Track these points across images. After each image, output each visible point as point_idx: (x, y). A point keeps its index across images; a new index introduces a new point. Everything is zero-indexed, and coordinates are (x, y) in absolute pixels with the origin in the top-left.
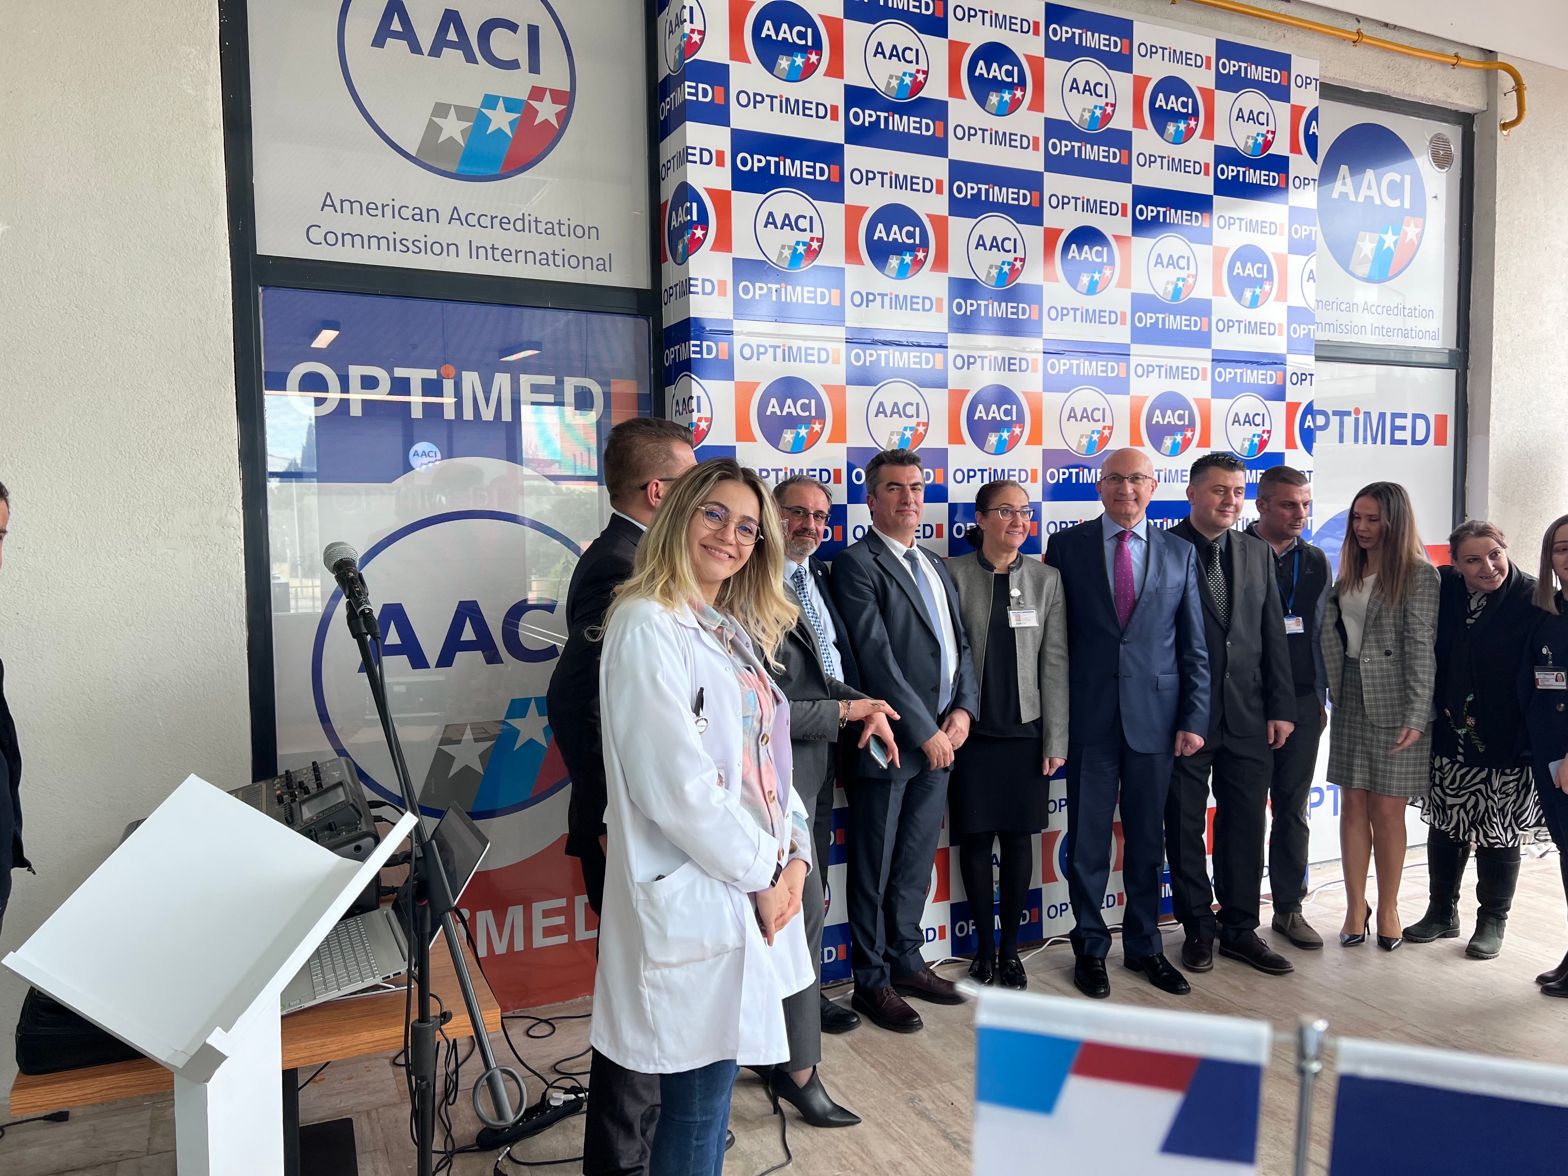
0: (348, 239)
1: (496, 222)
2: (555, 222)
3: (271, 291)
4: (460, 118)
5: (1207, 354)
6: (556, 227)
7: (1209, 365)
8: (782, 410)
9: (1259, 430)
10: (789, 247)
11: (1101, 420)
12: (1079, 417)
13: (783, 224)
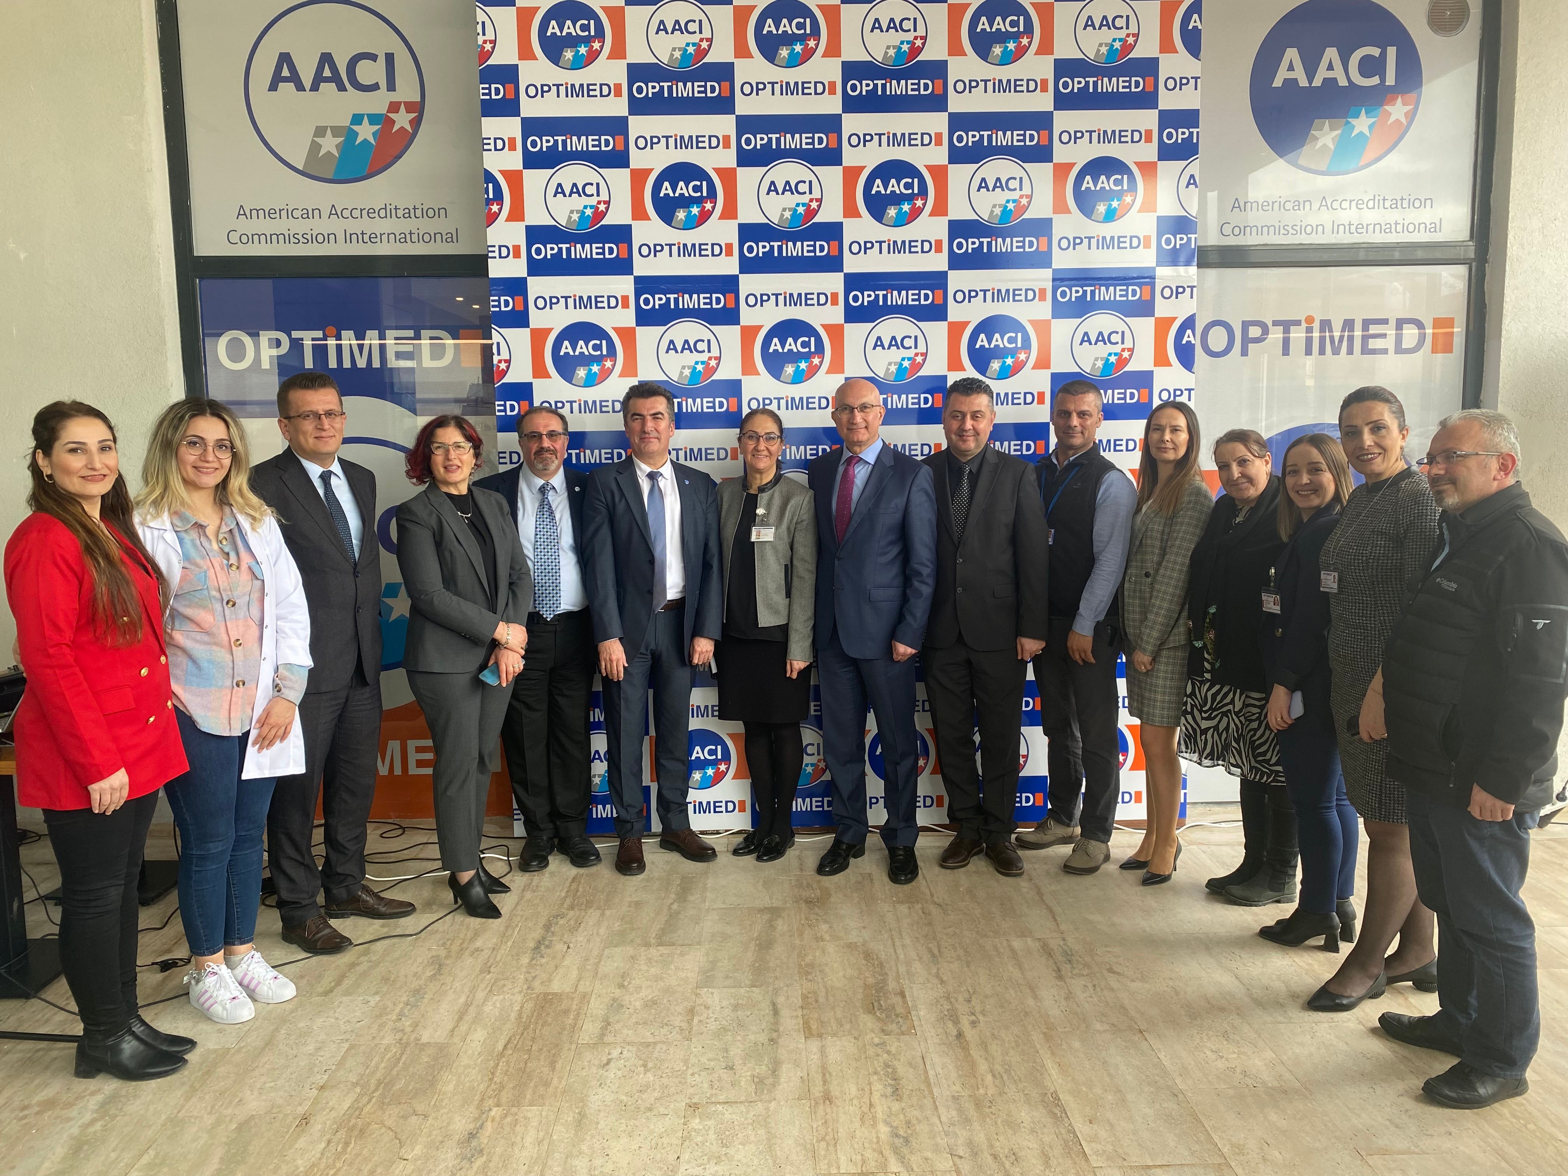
0: (256, 237)
1: (365, 213)
2: (411, 208)
3: (204, 282)
4: (334, 136)
5: (1047, 273)
6: (412, 211)
7: (1049, 286)
8: (574, 351)
9: (1117, 349)
10: (578, 212)
11: (913, 347)
12: (886, 345)
13: (571, 193)
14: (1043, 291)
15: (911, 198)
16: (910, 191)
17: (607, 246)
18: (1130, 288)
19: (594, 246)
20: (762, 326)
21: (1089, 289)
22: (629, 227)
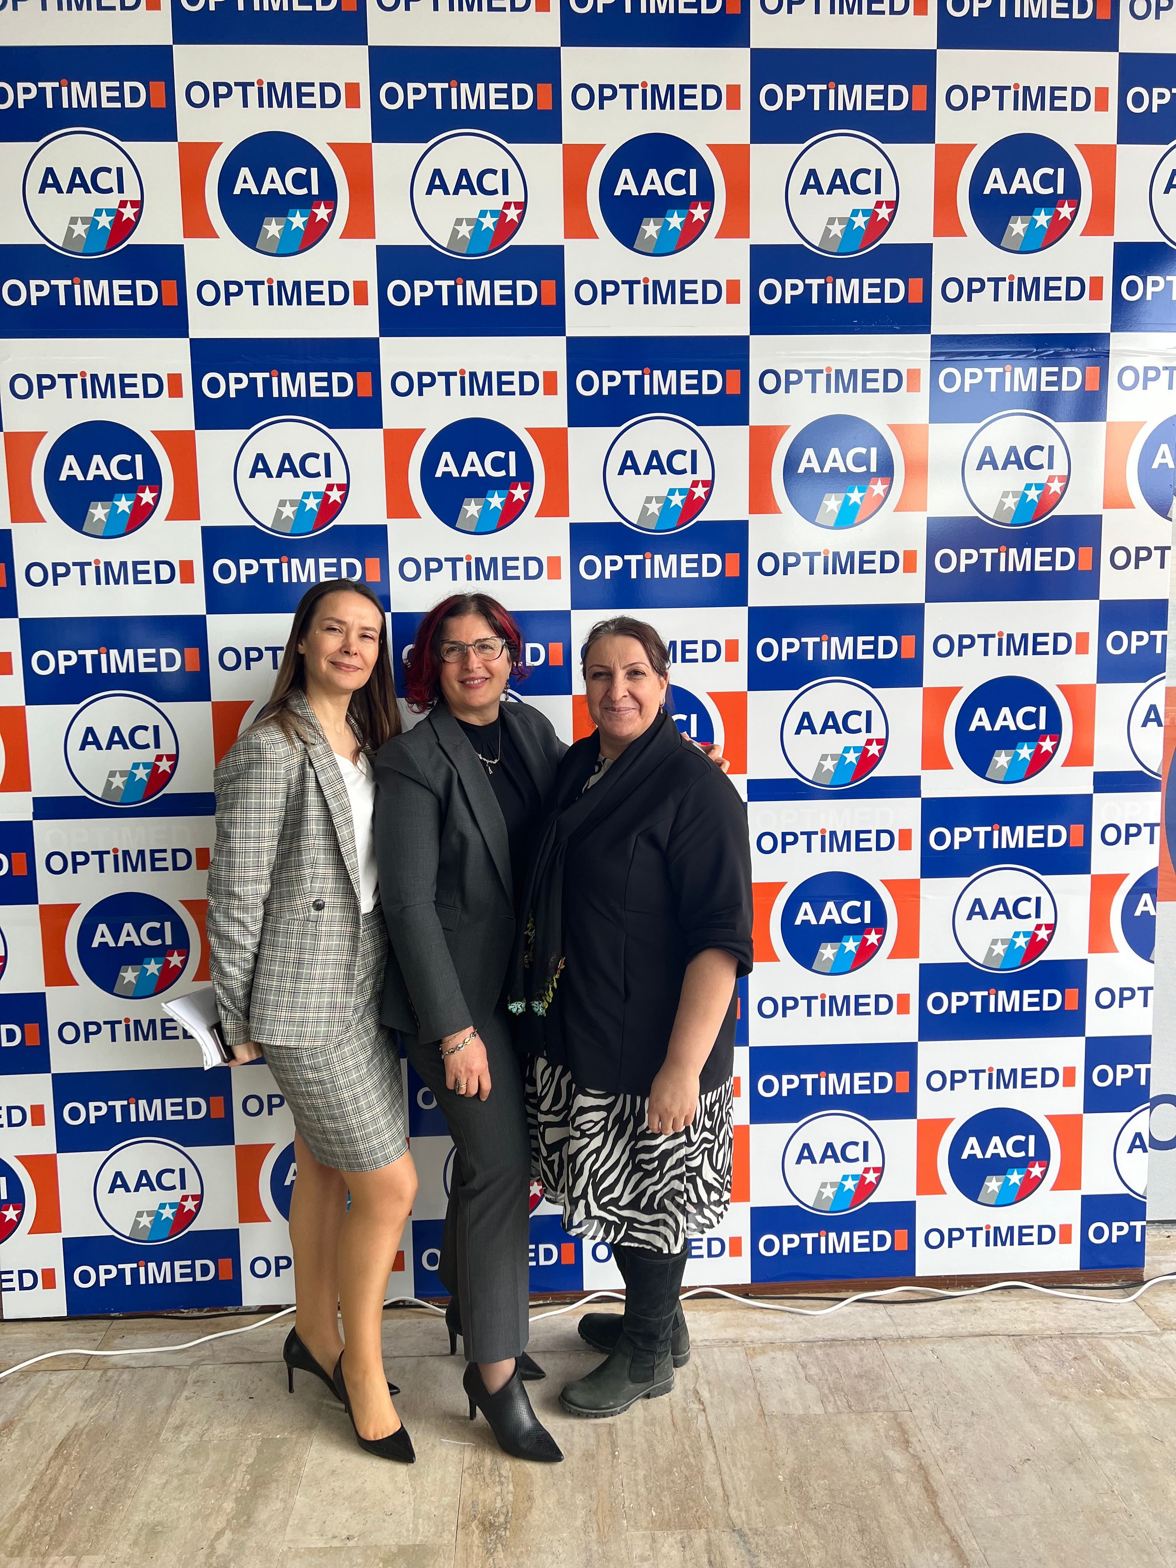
5: (922, 343)
7: (924, 365)
8: (85, 473)
9: (1041, 476)
10: (84, 220)
11: (689, 470)
12: (642, 466)
13: (72, 186)
14: (914, 374)
15: (685, 203)
16: (683, 192)
17: (139, 283)
18: (1066, 370)
19: (116, 283)
20: (423, 430)
21: (993, 371)
22: (178, 250)
